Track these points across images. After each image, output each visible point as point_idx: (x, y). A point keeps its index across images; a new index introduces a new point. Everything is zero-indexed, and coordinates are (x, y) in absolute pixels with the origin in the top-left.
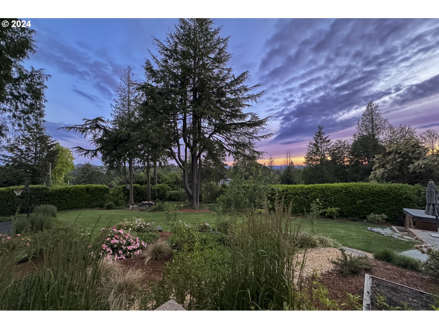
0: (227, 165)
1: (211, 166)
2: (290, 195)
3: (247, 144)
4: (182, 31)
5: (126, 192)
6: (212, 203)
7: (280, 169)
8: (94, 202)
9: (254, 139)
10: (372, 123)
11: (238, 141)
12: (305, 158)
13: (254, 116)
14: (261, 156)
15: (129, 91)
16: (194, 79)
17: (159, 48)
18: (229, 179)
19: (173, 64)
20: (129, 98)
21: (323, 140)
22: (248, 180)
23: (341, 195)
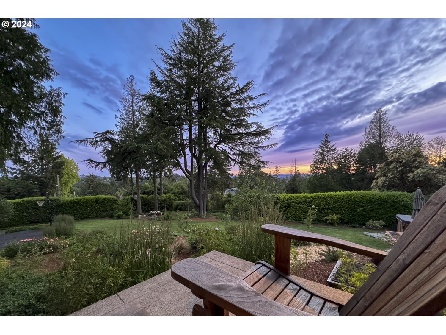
0: (232, 175)
1: (217, 176)
2: (293, 204)
3: (252, 153)
4: (186, 38)
5: (135, 203)
6: (218, 212)
7: (286, 178)
8: (103, 212)
9: (259, 149)
10: (380, 130)
11: (243, 151)
12: (310, 167)
13: (259, 126)
14: (266, 166)
15: (133, 101)
16: (199, 89)
17: (163, 57)
18: (234, 189)
19: (177, 74)
20: (133, 108)
21: (329, 148)
22: (253, 190)
23: (342, 203)
